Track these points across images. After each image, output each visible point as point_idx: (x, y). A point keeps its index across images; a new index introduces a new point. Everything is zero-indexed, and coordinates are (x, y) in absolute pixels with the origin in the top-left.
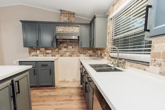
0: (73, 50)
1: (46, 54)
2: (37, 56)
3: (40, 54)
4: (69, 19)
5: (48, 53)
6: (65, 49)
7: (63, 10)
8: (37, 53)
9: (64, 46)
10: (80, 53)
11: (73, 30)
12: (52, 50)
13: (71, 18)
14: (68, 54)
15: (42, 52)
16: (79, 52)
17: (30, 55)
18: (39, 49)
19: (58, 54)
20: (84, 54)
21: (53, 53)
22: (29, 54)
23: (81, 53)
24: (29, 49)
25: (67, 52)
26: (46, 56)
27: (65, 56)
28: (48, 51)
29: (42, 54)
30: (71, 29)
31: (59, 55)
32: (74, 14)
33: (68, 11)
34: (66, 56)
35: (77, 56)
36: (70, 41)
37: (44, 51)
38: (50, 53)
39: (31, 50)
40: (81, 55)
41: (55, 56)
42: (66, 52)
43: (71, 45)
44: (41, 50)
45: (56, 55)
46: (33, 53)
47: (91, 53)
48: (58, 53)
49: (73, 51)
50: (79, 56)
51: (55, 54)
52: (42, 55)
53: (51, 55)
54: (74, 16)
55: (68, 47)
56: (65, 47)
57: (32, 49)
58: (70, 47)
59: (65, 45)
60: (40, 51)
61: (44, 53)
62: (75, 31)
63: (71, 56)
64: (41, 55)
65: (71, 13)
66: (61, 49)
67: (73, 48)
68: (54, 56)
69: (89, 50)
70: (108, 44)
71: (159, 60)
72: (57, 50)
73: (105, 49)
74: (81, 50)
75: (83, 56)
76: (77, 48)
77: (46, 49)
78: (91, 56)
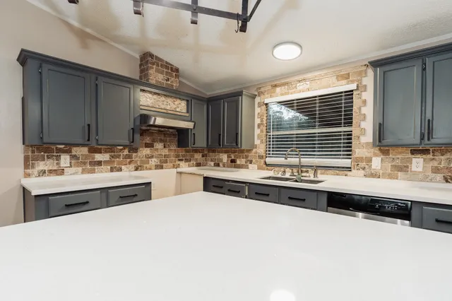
0: (166, 152)
1: (94, 165)
2: (60, 172)
3: (71, 166)
4: (168, 79)
5: (99, 163)
6: (147, 151)
7: (156, 57)
8: (58, 164)
9: (144, 142)
10: (179, 160)
11: (175, 106)
12: (113, 154)
13: (173, 79)
14: (154, 164)
15: (78, 159)
16: (177, 156)
17: (29, 171)
18: (68, 152)
19: (130, 163)
20: (187, 160)
21: (114, 161)
22: (26, 166)
23: (182, 160)
24: (25, 151)
25: (152, 157)
26: (93, 171)
27: (147, 169)
28: (98, 157)
29: (78, 165)
30: (170, 102)
31: (132, 166)
32: (177, 70)
33: (167, 62)
34: (150, 169)
35: (174, 167)
36: (159, 131)
37: (86, 157)
38: (106, 162)
39: (33, 152)
40: (182, 164)
41: (120, 170)
42: (149, 158)
43: (161, 141)
44: (74, 153)
45: (123, 167)
46: (42, 166)
47: (199, 158)
48: (128, 160)
49: (165, 155)
50: (178, 166)
51: (120, 163)
52: (80, 169)
53: (109, 167)
54: (177, 76)
55: (155, 144)
56: (147, 146)
57: (38, 149)
58: (159, 146)
59: (148, 140)
60: (74, 157)
61: (85, 163)
62: (178, 110)
63: (161, 167)
64: (73, 170)
65: (172, 69)
66: (136, 150)
67: (165, 147)
68: (118, 171)
69: (196, 151)
70: (257, 142)
71: (363, 164)
72: (126, 152)
73: (249, 151)
74: (182, 152)
75: (184, 167)
76: (174, 147)
77: (94, 150)
78: (198, 165)
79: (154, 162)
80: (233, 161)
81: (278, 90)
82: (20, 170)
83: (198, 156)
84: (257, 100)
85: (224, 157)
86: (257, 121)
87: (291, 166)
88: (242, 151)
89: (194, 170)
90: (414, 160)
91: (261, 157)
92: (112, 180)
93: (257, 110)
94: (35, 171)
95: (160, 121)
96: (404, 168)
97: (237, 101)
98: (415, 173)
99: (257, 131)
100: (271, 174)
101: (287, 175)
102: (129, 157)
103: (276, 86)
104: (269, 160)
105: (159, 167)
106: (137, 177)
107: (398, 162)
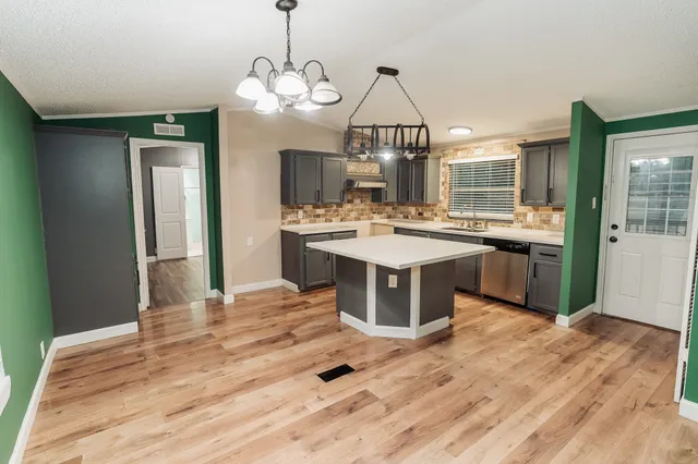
0: (362, 206)
1: (316, 217)
2: (298, 222)
3: (303, 218)
5: (318, 216)
6: (349, 206)
8: (297, 217)
9: (347, 199)
10: (373, 213)
12: (326, 209)
15: (307, 213)
16: (372, 210)
17: (284, 221)
18: (302, 208)
19: (337, 216)
20: (379, 213)
21: (327, 215)
22: (283, 218)
23: (375, 213)
25: (352, 211)
26: (315, 222)
28: (318, 211)
29: (307, 217)
31: (339, 218)
35: (369, 219)
37: (311, 211)
38: (324, 215)
39: (286, 209)
40: (375, 216)
41: (331, 221)
44: (305, 209)
45: (333, 219)
46: (290, 218)
48: (336, 214)
49: (362, 209)
50: (372, 218)
51: (331, 216)
52: (308, 220)
53: (324, 219)
55: (355, 200)
56: (349, 202)
57: (288, 206)
58: (357, 201)
59: (350, 198)
60: (305, 212)
61: (311, 216)
62: (373, 172)
63: (359, 219)
64: (305, 220)
66: (342, 206)
67: (362, 202)
69: (387, 204)
70: (441, 198)
71: (521, 218)
72: (335, 208)
73: (435, 205)
74: (375, 206)
75: (377, 219)
76: (369, 202)
77: (316, 206)
78: (389, 217)
79: (353, 214)
80: (420, 214)
81: (459, 153)
82: (279, 221)
83: (389, 209)
84: (442, 160)
85: (413, 210)
86: (442, 179)
87: (468, 219)
88: (428, 206)
89: (385, 221)
90: (554, 216)
91: (445, 211)
92: (328, 228)
93: (442, 169)
94: (286, 221)
95: (363, 185)
96: (547, 222)
97: (423, 164)
98: (555, 226)
99: (442, 188)
100: (452, 225)
101: (465, 227)
102: (336, 211)
103: (457, 150)
104: (451, 214)
105: (358, 219)
106: (341, 227)
107: (544, 217)
